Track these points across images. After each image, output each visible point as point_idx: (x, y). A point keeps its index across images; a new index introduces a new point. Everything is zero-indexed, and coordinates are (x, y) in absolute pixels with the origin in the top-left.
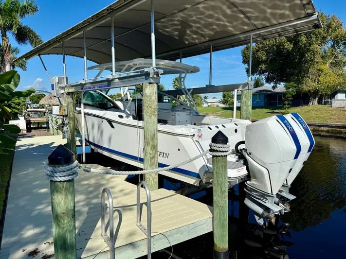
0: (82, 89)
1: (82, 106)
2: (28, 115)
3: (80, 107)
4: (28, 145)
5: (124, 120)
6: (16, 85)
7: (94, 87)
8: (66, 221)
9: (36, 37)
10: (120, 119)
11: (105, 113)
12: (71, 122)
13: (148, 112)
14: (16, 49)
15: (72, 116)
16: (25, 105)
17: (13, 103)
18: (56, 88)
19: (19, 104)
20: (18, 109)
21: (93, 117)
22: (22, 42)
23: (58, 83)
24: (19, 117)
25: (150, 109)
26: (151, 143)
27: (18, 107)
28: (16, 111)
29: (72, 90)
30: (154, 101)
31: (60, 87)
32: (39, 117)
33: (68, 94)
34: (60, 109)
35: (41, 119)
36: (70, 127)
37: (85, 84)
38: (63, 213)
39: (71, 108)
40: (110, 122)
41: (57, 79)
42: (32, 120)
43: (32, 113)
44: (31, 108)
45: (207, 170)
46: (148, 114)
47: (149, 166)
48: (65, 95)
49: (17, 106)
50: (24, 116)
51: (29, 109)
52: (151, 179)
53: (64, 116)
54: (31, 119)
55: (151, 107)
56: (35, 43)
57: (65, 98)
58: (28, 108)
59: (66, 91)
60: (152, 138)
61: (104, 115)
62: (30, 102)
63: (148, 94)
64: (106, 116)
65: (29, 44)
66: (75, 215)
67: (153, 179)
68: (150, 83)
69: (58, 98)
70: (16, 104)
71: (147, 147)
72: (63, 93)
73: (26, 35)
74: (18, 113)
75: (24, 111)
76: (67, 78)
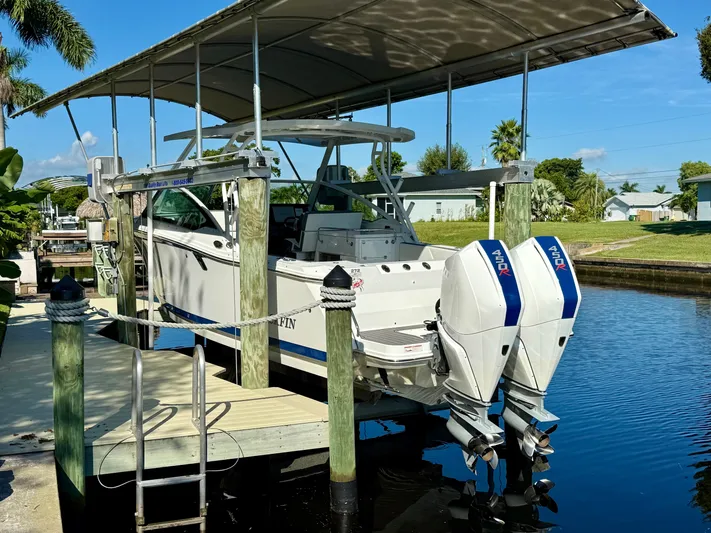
0: (146, 186)
1: (150, 221)
2: (45, 247)
3: (146, 224)
4: (38, 317)
5: (224, 253)
6: (15, 178)
7: (166, 183)
8: (69, 379)
9: (70, 26)
10: (217, 249)
11: (192, 238)
12: (126, 257)
13: (246, 234)
14: (18, 55)
15: (129, 244)
16: (37, 218)
17: (8, 212)
18: (96, 182)
19: (22, 216)
20: (19, 231)
21: (173, 248)
22: (35, 38)
23: (102, 172)
24: (21, 253)
25: (250, 227)
26: (252, 294)
27: (19, 226)
28: (14, 235)
29: (128, 187)
30: (258, 213)
31: (105, 180)
32: (73, 254)
33: (121, 195)
34: (104, 230)
35: (78, 259)
36: (123, 268)
37: (151, 176)
38: (66, 367)
39: (127, 227)
40: (199, 256)
41: (98, 162)
42: (57, 261)
43: (55, 242)
44: (55, 228)
45: (355, 347)
46: (246, 237)
47: (247, 340)
48: (115, 199)
49: (15, 222)
50: (35, 250)
51: (49, 231)
52: (252, 366)
53: (110, 243)
54: (53, 260)
55: (250, 224)
56: (69, 44)
57: (115, 204)
58: (45, 227)
59: (118, 189)
60: (254, 286)
61: (189, 241)
62: (52, 211)
63: (246, 200)
64: (192, 245)
65: (53, 48)
66: (83, 375)
67: (256, 367)
68: (249, 178)
69: (103, 204)
70: (13, 216)
71: (244, 302)
72: (111, 194)
73: (45, 23)
74: (20, 242)
75: (34, 237)
76: (120, 159)
